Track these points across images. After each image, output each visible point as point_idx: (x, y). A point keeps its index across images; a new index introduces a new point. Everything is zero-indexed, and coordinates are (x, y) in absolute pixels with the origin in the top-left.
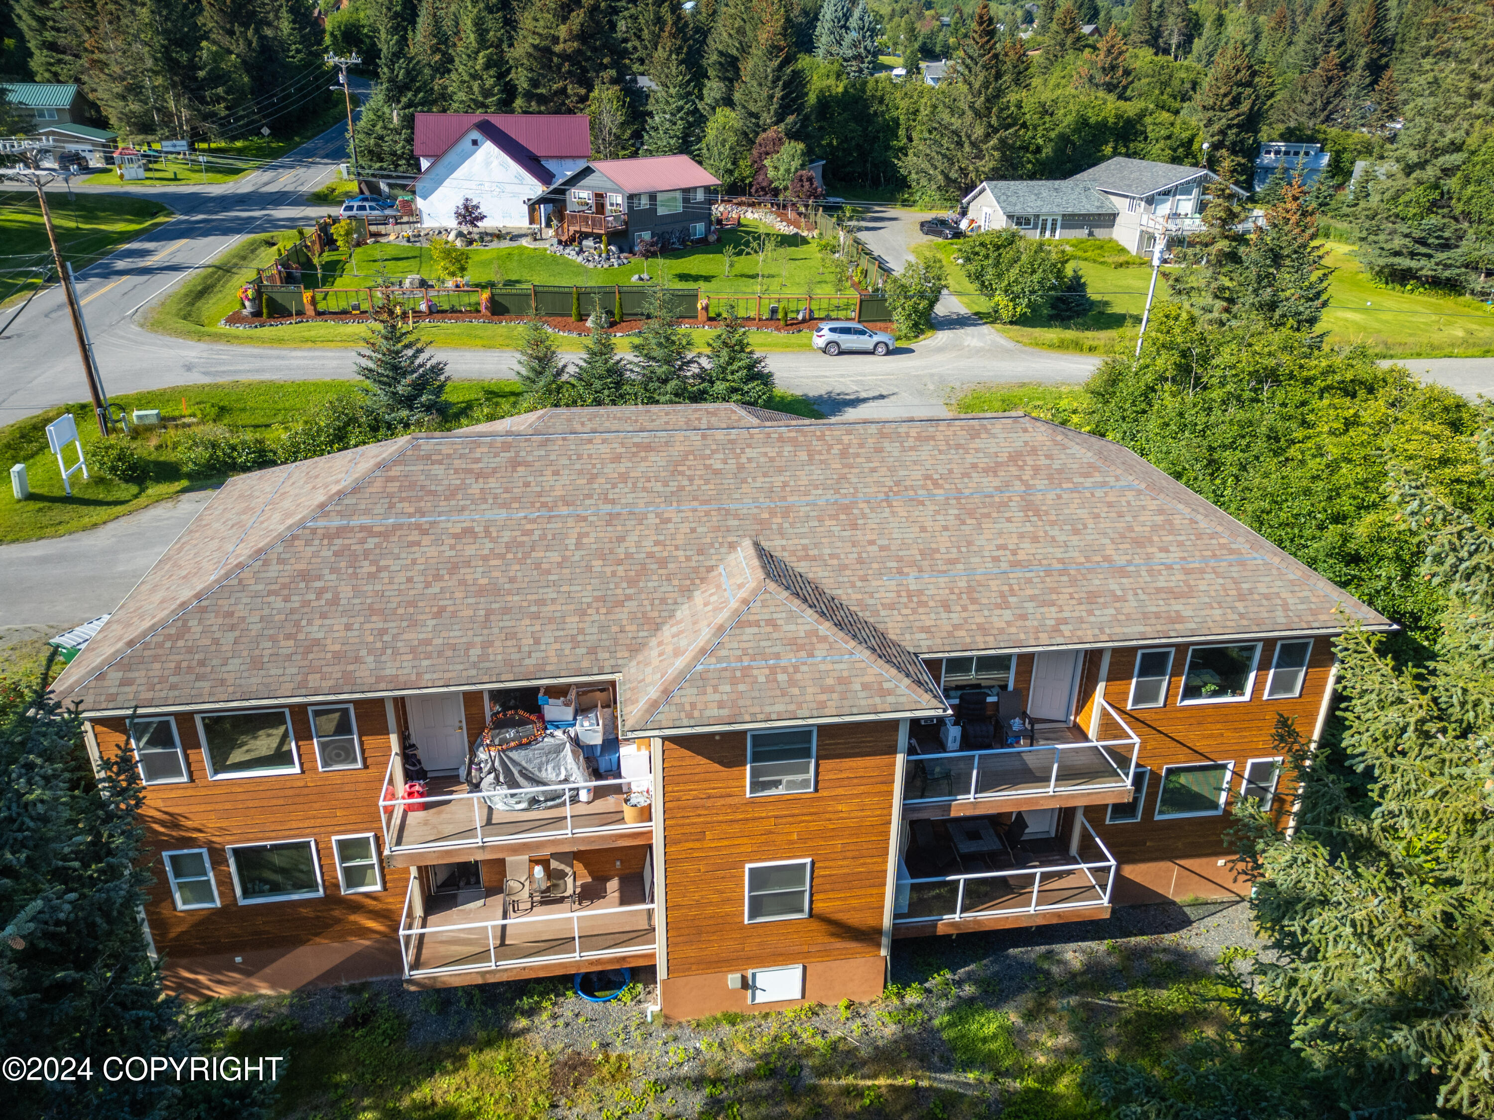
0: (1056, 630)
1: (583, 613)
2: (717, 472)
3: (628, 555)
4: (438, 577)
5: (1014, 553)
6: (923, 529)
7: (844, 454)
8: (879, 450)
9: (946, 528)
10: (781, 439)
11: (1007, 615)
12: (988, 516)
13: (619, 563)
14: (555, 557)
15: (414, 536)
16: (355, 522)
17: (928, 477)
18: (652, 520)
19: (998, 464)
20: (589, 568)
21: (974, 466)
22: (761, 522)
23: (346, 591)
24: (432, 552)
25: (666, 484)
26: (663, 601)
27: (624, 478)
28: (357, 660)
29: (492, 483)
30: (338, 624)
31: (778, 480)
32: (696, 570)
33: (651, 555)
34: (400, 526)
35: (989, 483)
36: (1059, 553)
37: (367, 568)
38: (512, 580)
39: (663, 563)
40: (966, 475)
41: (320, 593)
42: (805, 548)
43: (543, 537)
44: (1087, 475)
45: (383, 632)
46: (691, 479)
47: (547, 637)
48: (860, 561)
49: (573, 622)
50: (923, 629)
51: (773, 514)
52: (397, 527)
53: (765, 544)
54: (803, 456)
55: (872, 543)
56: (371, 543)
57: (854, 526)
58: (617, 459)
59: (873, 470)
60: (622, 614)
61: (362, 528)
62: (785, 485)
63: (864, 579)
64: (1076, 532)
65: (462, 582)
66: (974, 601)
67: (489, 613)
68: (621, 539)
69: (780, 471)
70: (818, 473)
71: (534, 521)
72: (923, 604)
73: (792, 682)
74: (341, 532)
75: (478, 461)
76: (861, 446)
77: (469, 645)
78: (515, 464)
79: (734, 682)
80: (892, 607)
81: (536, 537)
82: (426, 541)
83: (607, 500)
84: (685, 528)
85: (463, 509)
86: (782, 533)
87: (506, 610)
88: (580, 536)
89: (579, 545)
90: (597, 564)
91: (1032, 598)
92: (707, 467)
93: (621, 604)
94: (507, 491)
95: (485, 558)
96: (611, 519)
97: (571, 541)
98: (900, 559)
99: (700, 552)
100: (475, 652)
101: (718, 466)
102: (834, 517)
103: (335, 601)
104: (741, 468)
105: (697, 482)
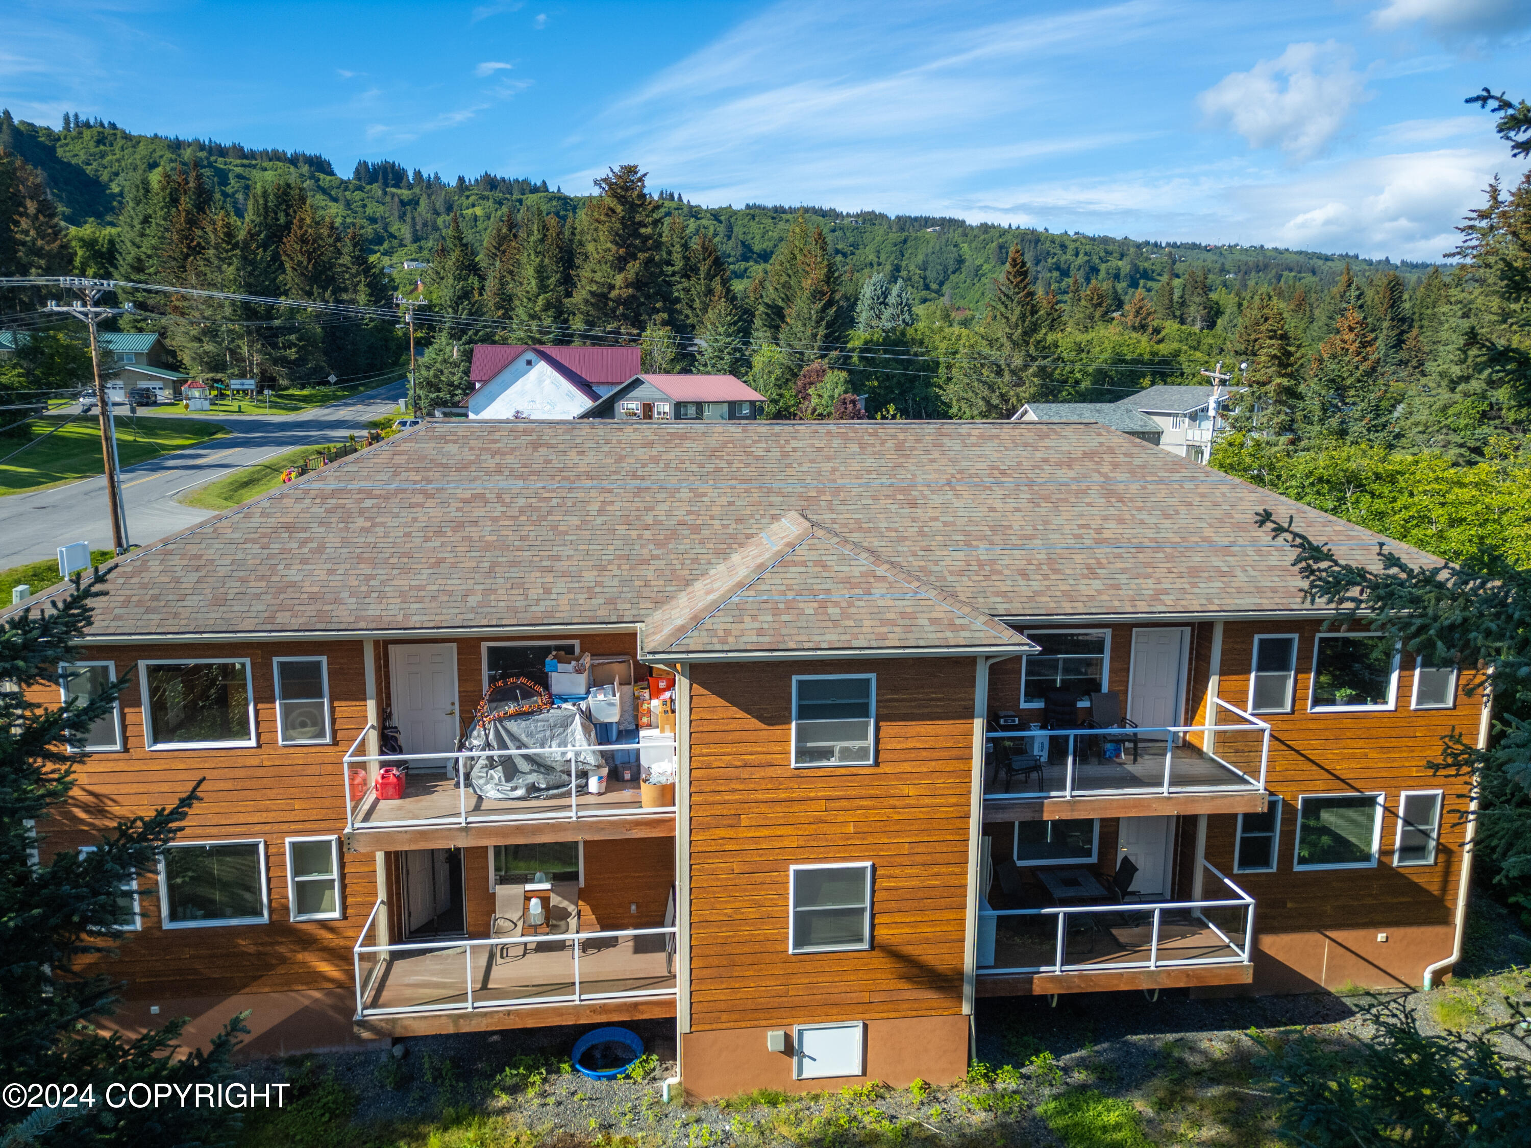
0: (1156, 598)
1: (601, 569)
2: (758, 458)
3: (657, 522)
4: (439, 533)
5: (1099, 532)
6: (992, 509)
7: (899, 447)
9: (1017, 509)
10: (829, 433)
11: (1097, 584)
12: (1066, 500)
13: (647, 528)
14: (575, 521)
15: (419, 499)
16: (354, 485)
17: (994, 468)
18: (685, 493)
19: (1071, 460)
20: (612, 531)
21: (1046, 461)
22: (808, 499)
23: (333, 542)
24: (437, 512)
25: (702, 466)
26: (695, 561)
27: (656, 460)
28: (337, 601)
29: (510, 459)
30: (320, 570)
31: (827, 466)
32: (733, 537)
33: (682, 523)
34: (404, 490)
35: (1063, 474)
36: (1150, 533)
37: (360, 522)
38: (523, 539)
39: (696, 530)
40: (1037, 467)
41: (303, 543)
42: (858, 522)
43: (563, 503)
44: (1172, 471)
45: (369, 578)
46: (730, 463)
47: (560, 587)
48: (921, 533)
49: (589, 577)
50: (997, 594)
51: (821, 492)
52: (398, 491)
53: (813, 517)
54: (855, 447)
55: (935, 519)
56: (368, 503)
57: (914, 505)
58: (650, 444)
59: (933, 461)
60: (649, 571)
61: (360, 491)
62: (834, 470)
63: (927, 549)
64: (1167, 516)
65: (469, 539)
66: (1055, 571)
67: (493, 567)
68: (649, 508)
69: (829, 459)
70: (869, 461)
71: (553, 491)
72: (997, 572)
74: (334, 493)
75: (495, 441)
76: (918, 441)
77: (467, 594)
78: (536, 445)
80: (961, 573)
81: (555, 502)
82: (430, 503)
83: (635, 475)
84: (723, 501)
85: (475, 479)
86: (831, 508)
87: (514, 564)
88: (603, 505)
89: (601, 511)
90: (621, 529)
91: (1124, 571)
92: (748, 454)
93: (647, 562)
94: (525, 466)
95: (495, 520)
96: (639, 492)
97: (593, 509)
98: (967, 534)
99: (739, 521)
100: (473, 600)
101: (760, 452)
102: (892, 496)
103: (321, 549)
104: (785, 455)
105: (736, 465)
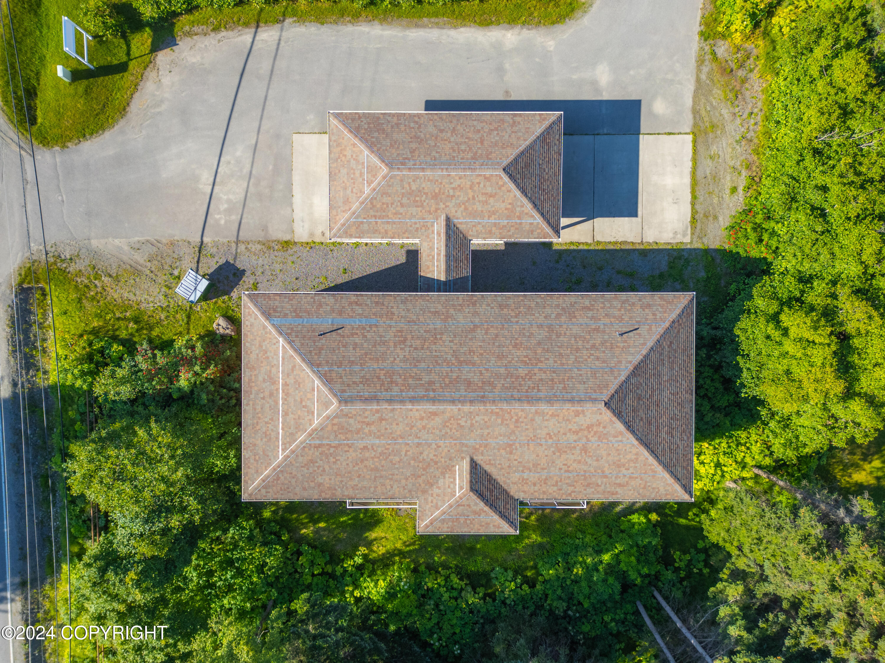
0: (570, 494)
1: (407, 479)
2: (462, 427)
3: (424, 460)
4: (357, 464)
5: (569, 467)
6: (538, 456)
7: (517, 421)
8: (532, 420)
10: (492, 412)
11: (555, 488)
12: (566, 452)
13: (421, 462)
14: (397, 459)
15: (346, 448)
16: (325, 442)
17: (549, 434)
18: (434, 446)
19: (581, 430)
20: (410, 464)
21: (570, 430)
22: (475, 449)
23: (327, 468)
24: (354, 455)
25: (440, 431)
26: (435, 476)
27: (424, 427)
28: (335, 489)
29: (373, 428)
30: (327, 478)
31: (486, 432)
32: (448, 466)
33: (432, 460)
34: (341, 444)
35: (572, 437)
36: (585, 468)
37: (332, 460)
38: (383, 466)
39: (436, 463)
40: (565, 434)
41: (318, 467)
42: (490, 460)
43: (393, 451)
44: (615, 437)
45: (342, 481)
46: (451, 429)
47: (395, 487)
48: (509, 467)
49: (403, 482)
50: (524, 492)
51: (480, 446)
52: (340, 445)
53: (475, 458)
54: (499, 421)
55: (516, 460)
56: (332, 450)
57: (511, 453)
58: (422, 419)
59: (527, 429)
60: (420, 480)
61: (328, 444)
62: (489, 433)
63: (508, 473)
64: (597, 460)
65: (366, 466)
66: (545, 483)
67: (375, 477)
68: (421, 453)
69: (488, 427)
70: (503, 429)
71: (389, 444)
72: (527, 483)
73: (471, 523)
74: (320, 446)
75: (366, 417)
76: (525, 418)
77: (370, 487)
78: (381, 419)
79: (453, 522)
80: (515, 483)
81: (390, 451)
82: (351, 450)
83: (417, 437)
84: (446, 450)
85: (363, 438)
86: (482, 454)
87: (381, 477)
88: (407, 451)
89: (406, 455)
90: (412, 462)
92: (458, 424)
93: (420, 477)
94: (379, 431)
95: (372, 458)
96: (419, 445)
97: (403, 453)
98: (524, 467)
99: (450, 459)
100: (372, 490)
101: (463, 424)
103: (324, 470)
104: (472, 425)
105: (454, 431)
